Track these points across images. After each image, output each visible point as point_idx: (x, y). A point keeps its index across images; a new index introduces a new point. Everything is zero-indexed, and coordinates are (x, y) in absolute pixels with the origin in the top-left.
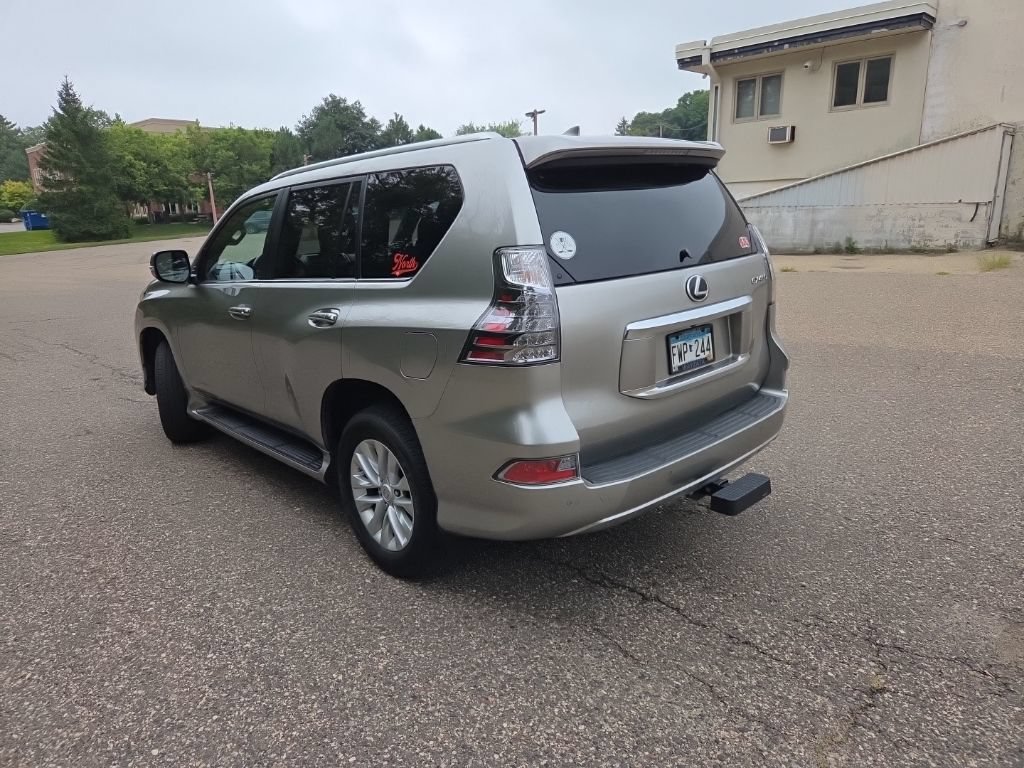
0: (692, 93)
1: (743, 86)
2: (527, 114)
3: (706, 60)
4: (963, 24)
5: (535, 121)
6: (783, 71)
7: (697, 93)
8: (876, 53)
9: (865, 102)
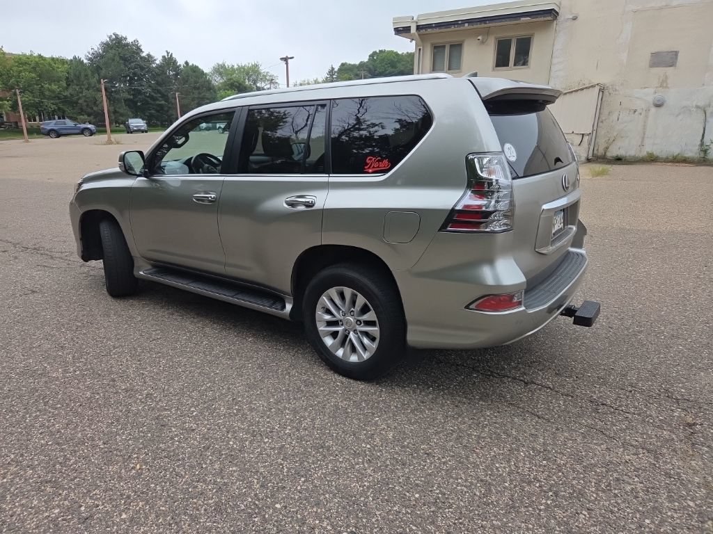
0: (378, 51)
1: (437, 49)
2: (282, 59)
3: (413, 30)
4: (575, 19)
5: (287, 64)
6: (463, 42)
7: (381, 51)
8: (523, 33)
9: (515, 65)
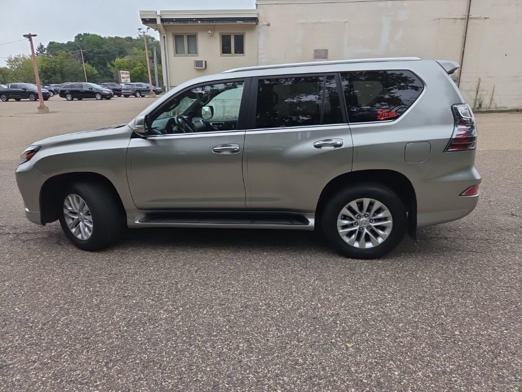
1: (178, 38)
3: (159, 22)
4: (268, 25)
6: (197, 33)
8: (238, 32)
9: (235, 53)
